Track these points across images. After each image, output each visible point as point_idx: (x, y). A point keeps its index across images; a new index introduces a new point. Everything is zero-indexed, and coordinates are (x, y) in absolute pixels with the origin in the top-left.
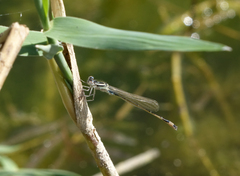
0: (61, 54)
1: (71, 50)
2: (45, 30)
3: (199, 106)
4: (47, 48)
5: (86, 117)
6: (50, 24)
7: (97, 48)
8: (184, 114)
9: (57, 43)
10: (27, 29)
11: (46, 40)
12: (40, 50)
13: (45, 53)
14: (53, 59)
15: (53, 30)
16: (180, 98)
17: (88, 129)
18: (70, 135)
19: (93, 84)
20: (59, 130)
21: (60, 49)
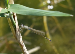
0: (12, 16)
1: (15, 15)
2: (7, 8)
3: (53, 31)
4: (8, 14)
5: (20, 38)
6: (9, 6)
7: (26, 15)
8: (48, 34)
9: (11, 13)
10: (1, 8)
11: (7, 12)
12: (5, 15)
13: (7, 16)
14: (9, 18)
15: (10, 8)
16: (46, 28)
17: (20, 42)
18: (8, 41)
19: (22, 26)
20: (4, 40)
21: (12, 15)
